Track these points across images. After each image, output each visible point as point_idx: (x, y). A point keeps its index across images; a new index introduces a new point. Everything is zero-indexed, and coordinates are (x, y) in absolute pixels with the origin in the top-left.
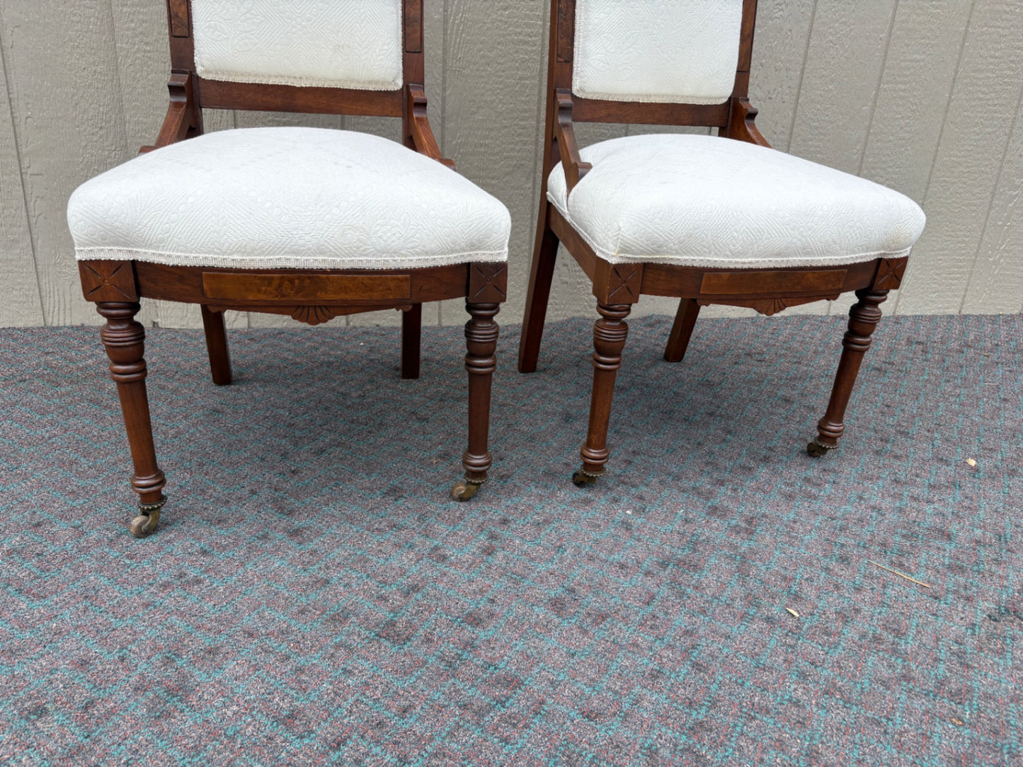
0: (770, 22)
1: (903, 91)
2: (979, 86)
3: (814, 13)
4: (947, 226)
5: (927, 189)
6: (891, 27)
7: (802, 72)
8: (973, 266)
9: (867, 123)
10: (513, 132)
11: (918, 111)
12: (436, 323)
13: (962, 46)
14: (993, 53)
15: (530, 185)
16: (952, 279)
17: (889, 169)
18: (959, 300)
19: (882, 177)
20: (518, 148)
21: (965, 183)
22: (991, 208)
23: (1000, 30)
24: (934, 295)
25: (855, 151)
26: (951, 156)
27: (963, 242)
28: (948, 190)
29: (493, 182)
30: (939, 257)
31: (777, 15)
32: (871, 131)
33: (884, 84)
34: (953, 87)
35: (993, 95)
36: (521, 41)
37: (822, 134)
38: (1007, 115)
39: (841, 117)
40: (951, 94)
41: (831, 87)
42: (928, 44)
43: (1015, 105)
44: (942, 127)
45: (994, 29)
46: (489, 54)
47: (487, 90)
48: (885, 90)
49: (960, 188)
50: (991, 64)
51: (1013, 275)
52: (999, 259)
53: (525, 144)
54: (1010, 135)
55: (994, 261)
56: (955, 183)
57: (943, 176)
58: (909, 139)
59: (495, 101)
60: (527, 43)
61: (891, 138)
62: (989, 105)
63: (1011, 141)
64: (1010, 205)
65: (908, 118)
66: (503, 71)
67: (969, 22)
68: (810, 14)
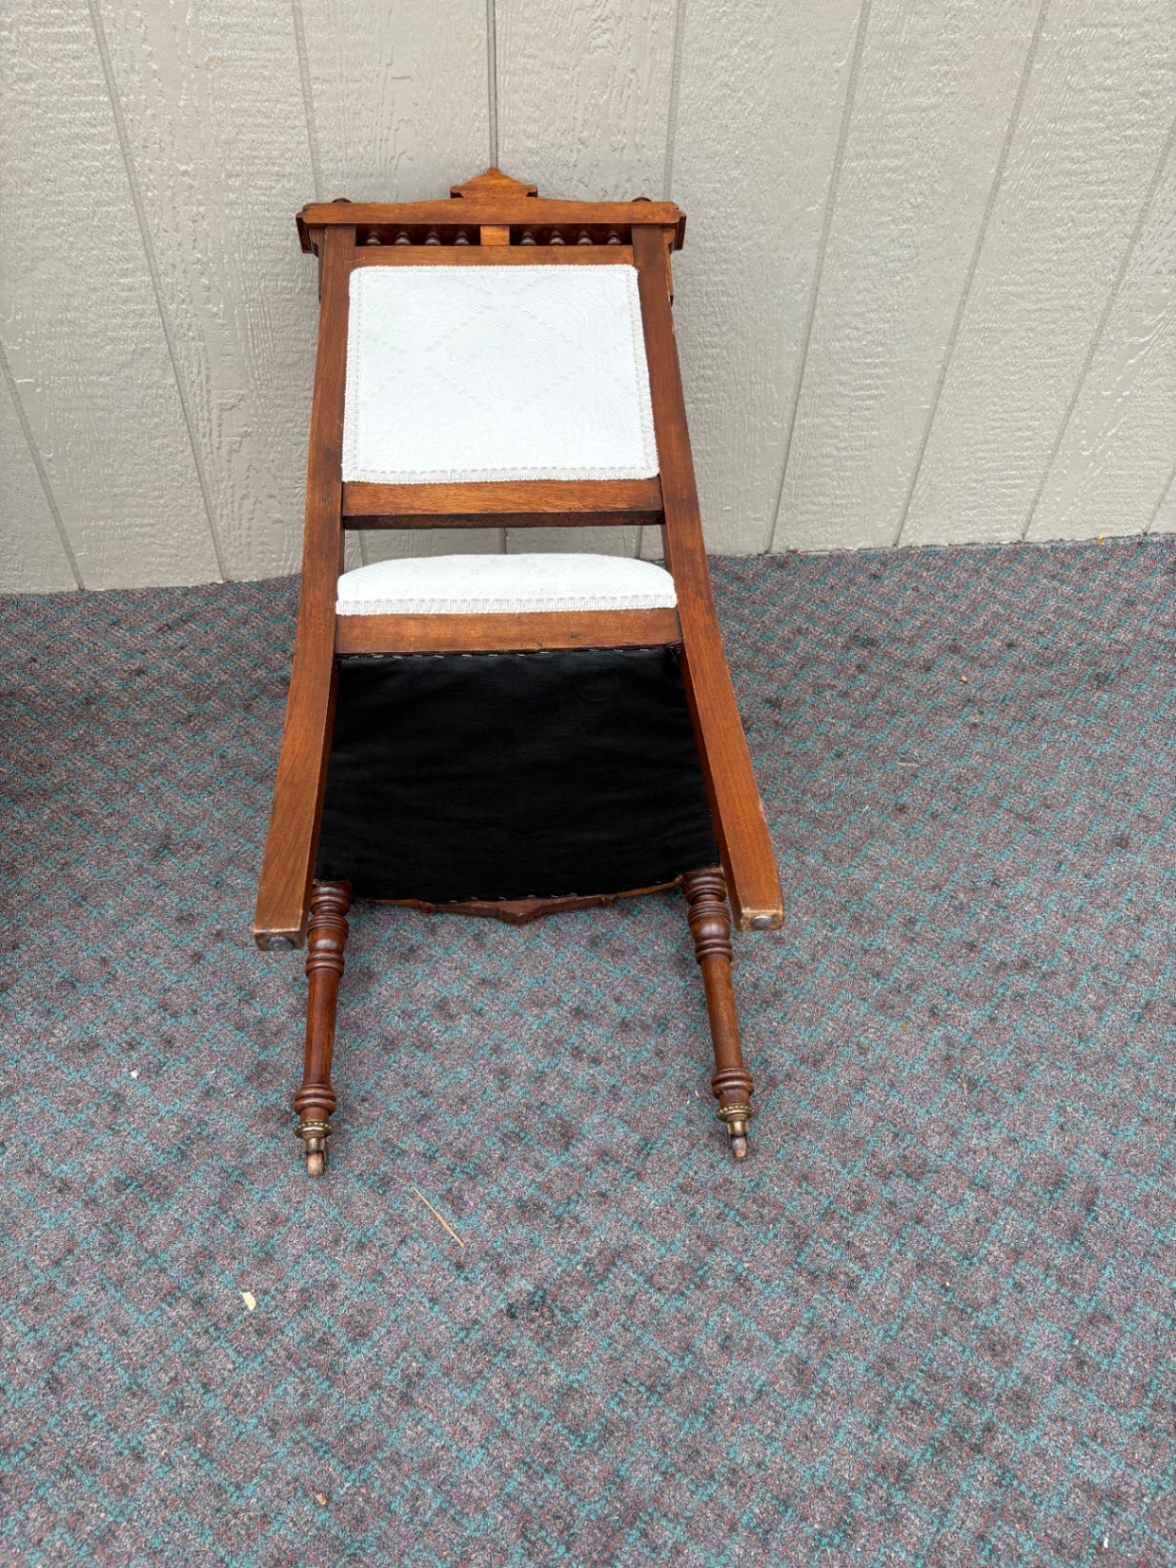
0: (586, 56)
1: (894, 170)
2: (1066, 148)
3: (679, 30)
4: (995, 404)
5: (951, 344)
6: (859, 46)
7: (670, 147)
8: (1049, 465)
9: (817, 236)
10: (112, 298)
11: (928, 206)
12: (75, 587)
13: (1027, 72)
14: (1098, 79)
15: (171, 380)
16: (1006, 487)
17: (871, 315)
18: (1022, 518)
19: (857, 328)
20: (130, 322)
21: (1032, 330)
22: (1088, 366)
23: (1117, 30)
24: (971, 513)
25: (799, 286)
26: (1003, 283)
27: (1028, 428)
28: (997, 343)
29: (101, 379)
30: (981, 454)
31: (599, 41)
32: (829, 250)
33: (851, 160)
34: (1005, 153)
35: (1098, 164)
36: (78, 136)
37: (726, 261)
38: (1131, 200)
39: (761, 227)
40: (1001, 169)
41: (735, 173)
42: (946, 74)
43: (1149, 179)
44: (983, 231)
45: (1103, 31)
46: (22, 165)
47: (41, 229)
48: (853, 172)
49: (1022, 338)
50: (1095, 102)
51: (1131, 476)
52: (1103, 452)
53: (142, 316)
54: (1135, 238)
55: (1093, 455)
56: (1010, 330)
57: (984, 321)
58: (912, 260)
59: (60, 246)
60: (90, 138)
61: (872, 259)
62: (1089, 183)
63: (1137, 248)
64: (1131, 361)
65: (907, 220)
66: (61, 193)
67: (1042, 18)
68: (672, 34)
